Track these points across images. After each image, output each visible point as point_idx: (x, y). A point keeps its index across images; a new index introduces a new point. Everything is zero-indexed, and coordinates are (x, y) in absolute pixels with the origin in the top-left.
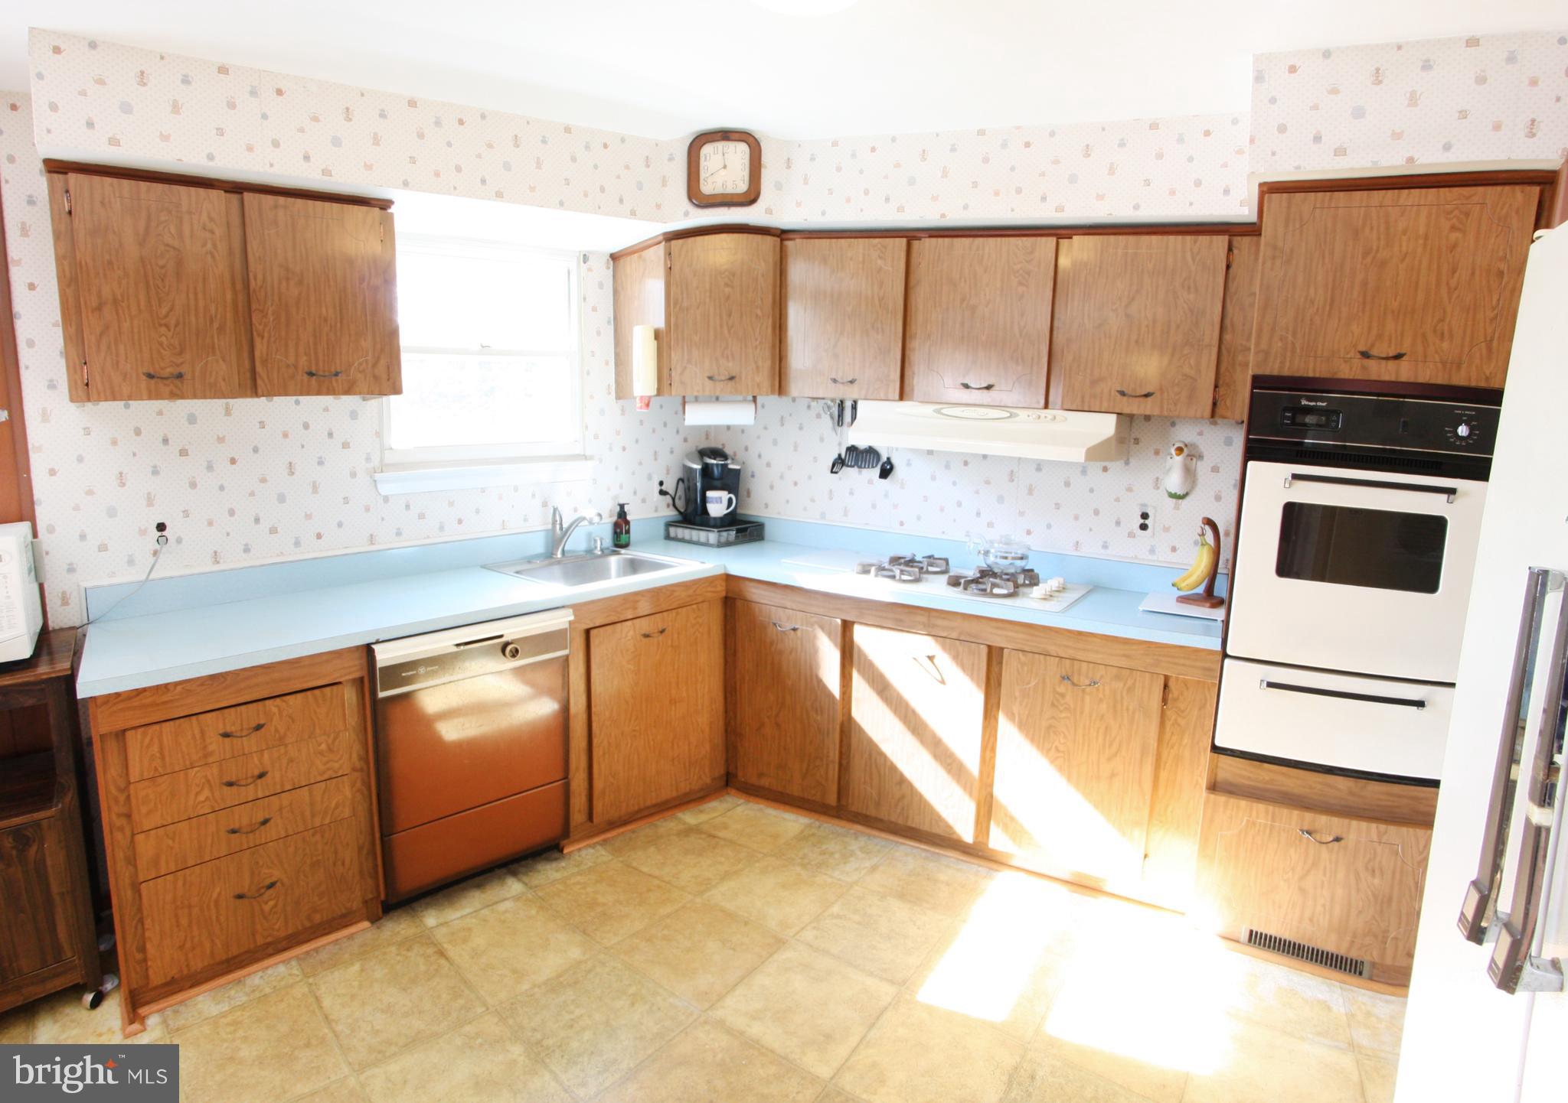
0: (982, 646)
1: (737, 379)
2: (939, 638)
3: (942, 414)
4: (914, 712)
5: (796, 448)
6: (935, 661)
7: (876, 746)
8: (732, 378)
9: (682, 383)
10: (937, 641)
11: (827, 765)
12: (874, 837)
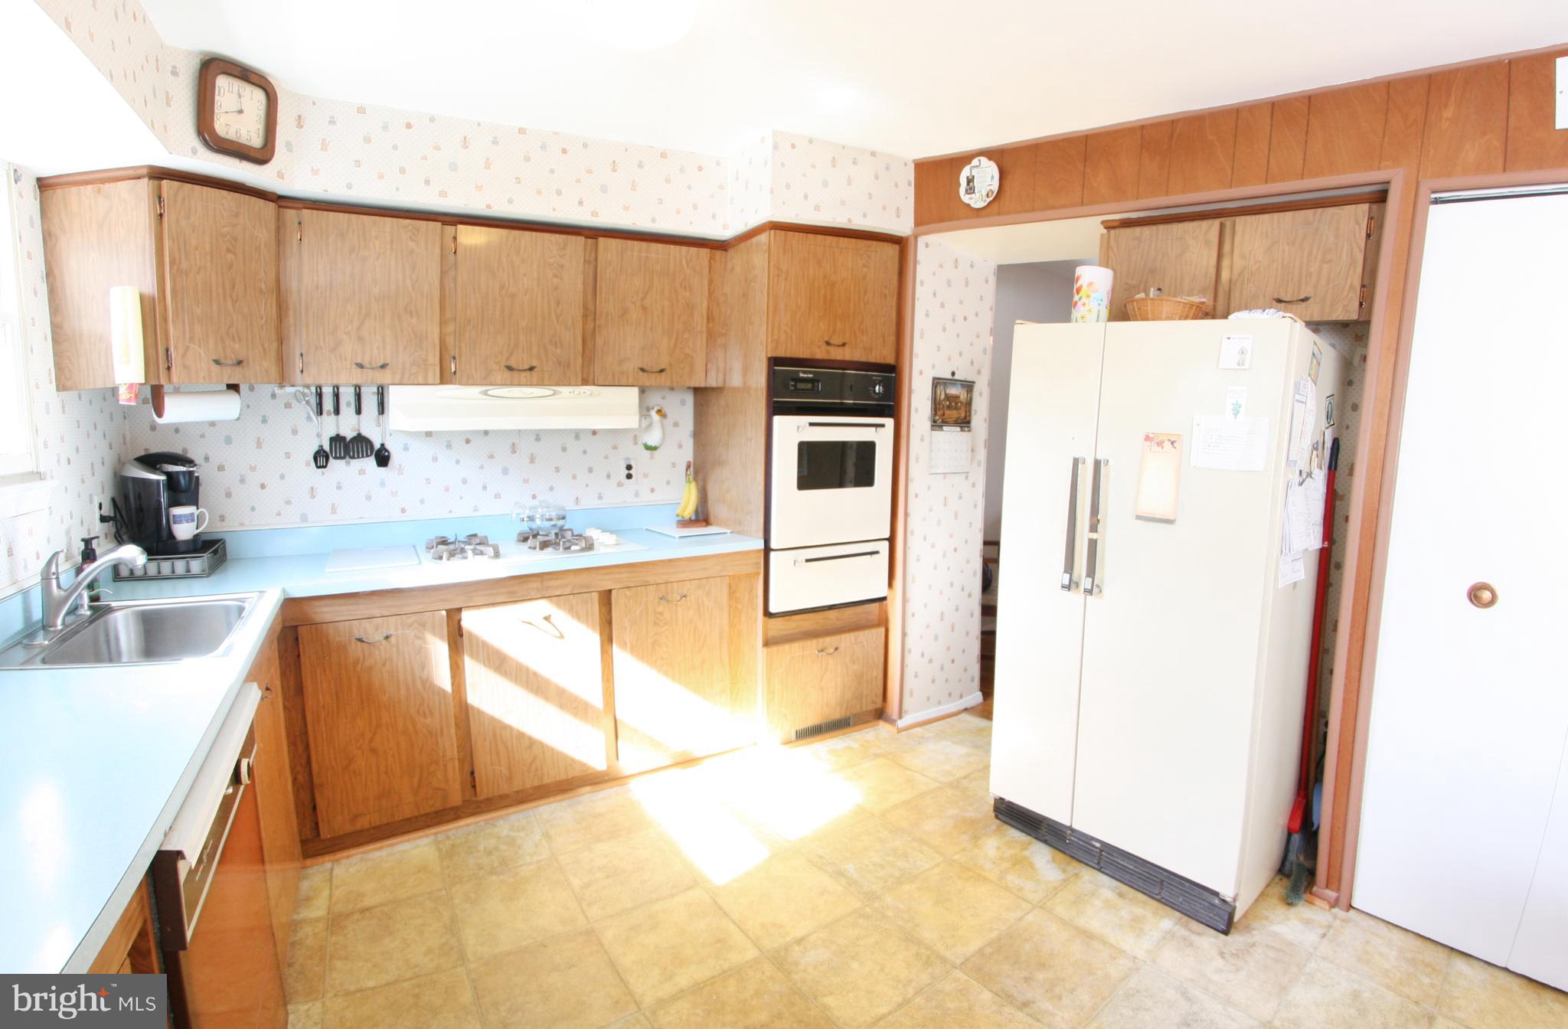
0: (593, 594)
1: (244, 364)
2: (553, 598)
3: (489, 395)
4: (535, 674)
5: (259, 445)
6: (552, 619)
7: (500, 722)
8: (240, 363)
9: (185, 367)
10: (551, 601)
11: (445, 766)
12: (507, 815)
